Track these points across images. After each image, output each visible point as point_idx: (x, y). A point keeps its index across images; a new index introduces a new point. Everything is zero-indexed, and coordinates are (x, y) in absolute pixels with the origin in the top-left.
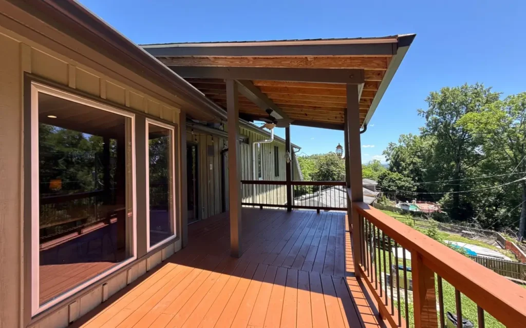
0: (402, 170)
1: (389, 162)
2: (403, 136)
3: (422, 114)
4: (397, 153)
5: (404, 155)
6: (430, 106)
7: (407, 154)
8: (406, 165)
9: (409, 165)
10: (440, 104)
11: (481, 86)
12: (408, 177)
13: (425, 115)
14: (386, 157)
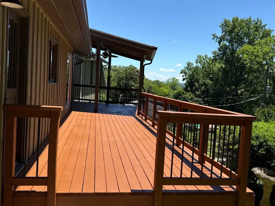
0: (195, 91)
1: (185, 82)
2: (199, 57)
3: (216, 38)
4: (193, 73)
5: (198, 75)
6: (223, 33)
7: (201, 75)
8: (199, 85)
9: (202, 86)
10: (231, 32)
11: (260, 21)
12: (199, 97)
13: (218, 39)
14: (183, 76)
